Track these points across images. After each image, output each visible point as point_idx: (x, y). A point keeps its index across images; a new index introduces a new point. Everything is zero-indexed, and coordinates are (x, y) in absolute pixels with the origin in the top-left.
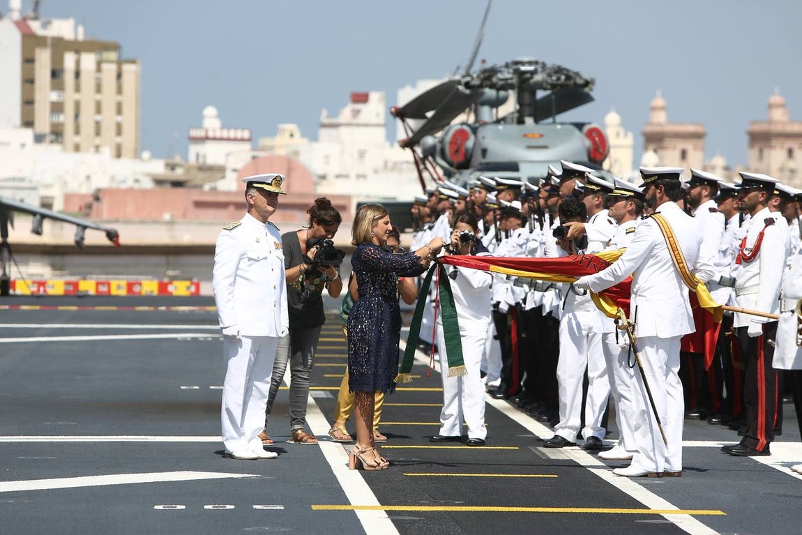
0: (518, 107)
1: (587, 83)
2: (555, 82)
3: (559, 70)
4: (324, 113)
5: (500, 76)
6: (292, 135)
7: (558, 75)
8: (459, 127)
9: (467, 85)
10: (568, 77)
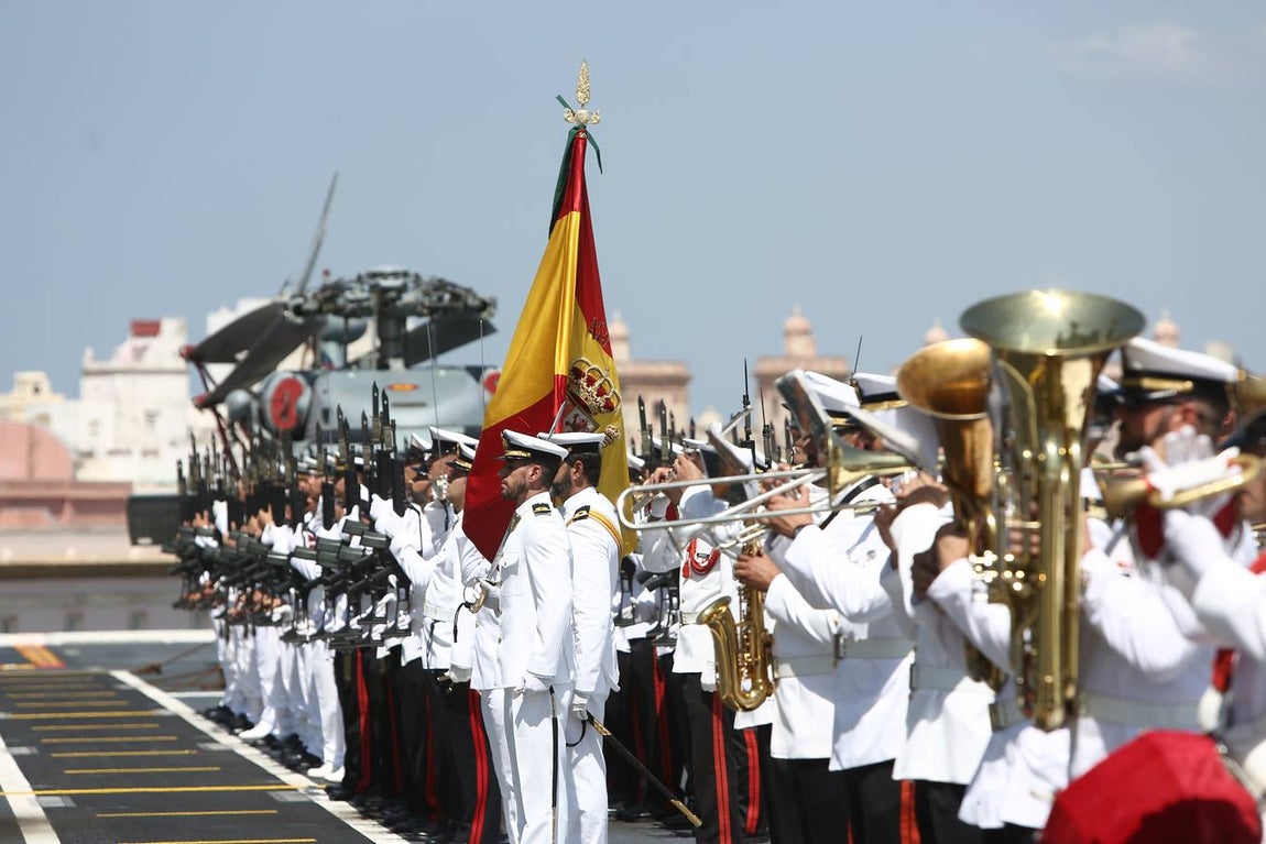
0: (378, 343)
1: (484, 306)
2: (436, 305)
3: (441, 286)
4: (89, 353)
5: (349, 295)
6: (37, 390)
7: (439, 293)
8: (290, 375)
9: (298, 310)
10: (455, 297)
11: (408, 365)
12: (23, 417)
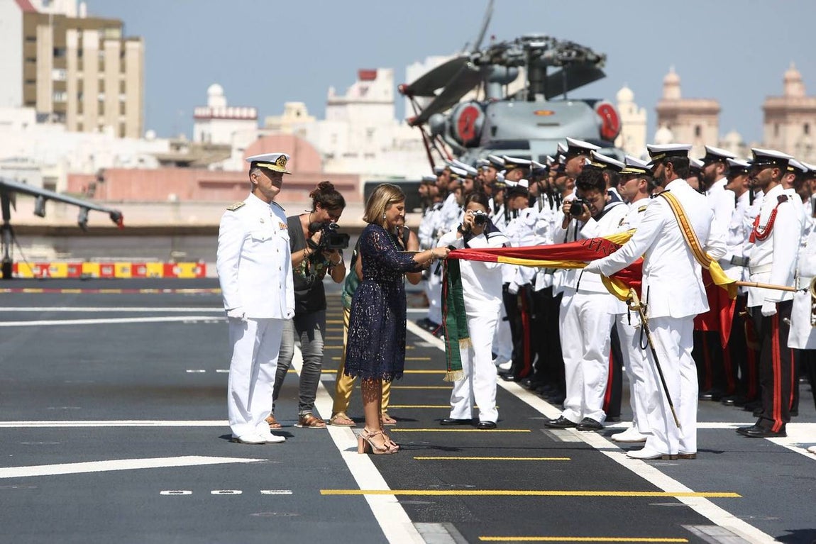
0: (528, 84)
1: (598, 59)
2: (565, 58)
3: (570, 46)
4: (332, 90)
5: (510, 52)
6: (298, 114)
7: (569, 51)
8: (468, 105)
9: (477, 62)
10: (579, 53)
11: (547, 98)
12: (288, 131)
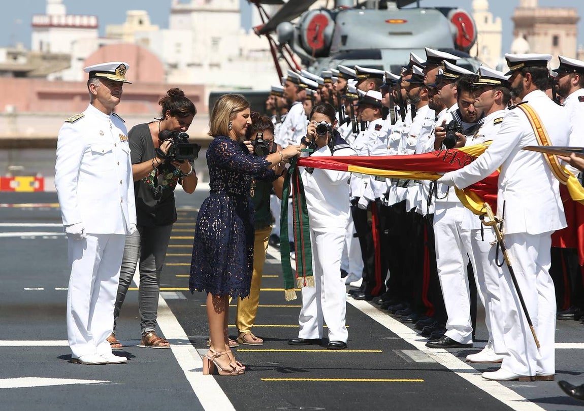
6: (141, 22)
8: (318, 12)
11: (399, 7)
12: (131, 40)
